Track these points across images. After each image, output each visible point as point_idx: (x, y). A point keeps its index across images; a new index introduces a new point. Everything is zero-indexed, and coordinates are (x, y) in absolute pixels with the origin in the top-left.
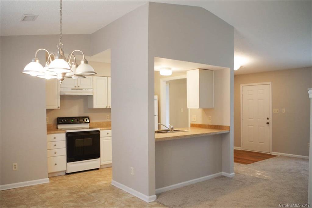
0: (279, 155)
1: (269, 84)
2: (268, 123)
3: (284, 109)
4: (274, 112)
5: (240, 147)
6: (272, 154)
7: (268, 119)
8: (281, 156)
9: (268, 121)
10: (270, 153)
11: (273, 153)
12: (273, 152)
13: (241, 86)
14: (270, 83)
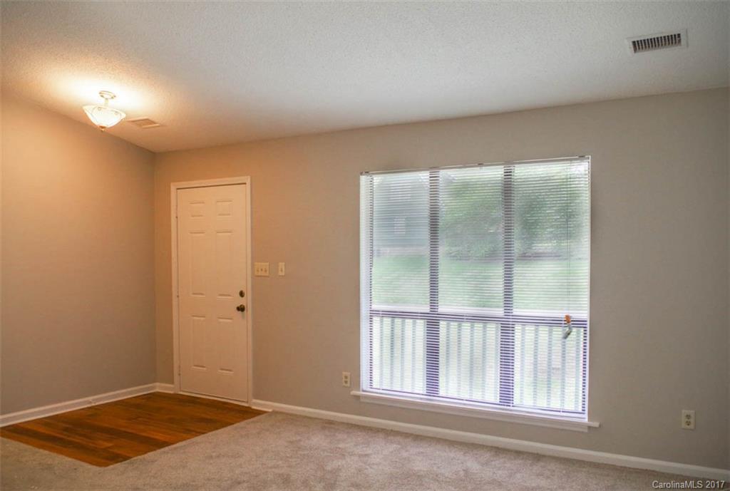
0: (270, 410)
1: (245, 184)
2: (241, 309)
3: (284, 264)
4: (256, 273)
5: (173, 383)
6: (254, 407)
7: (242, 294)
8: (275, 413)
9: (241, 301)
10: (247, 402)
11: (257, 404)
12: (254, 401)
13: (173, 188)
14: (248, 180)
